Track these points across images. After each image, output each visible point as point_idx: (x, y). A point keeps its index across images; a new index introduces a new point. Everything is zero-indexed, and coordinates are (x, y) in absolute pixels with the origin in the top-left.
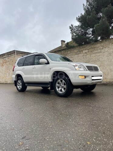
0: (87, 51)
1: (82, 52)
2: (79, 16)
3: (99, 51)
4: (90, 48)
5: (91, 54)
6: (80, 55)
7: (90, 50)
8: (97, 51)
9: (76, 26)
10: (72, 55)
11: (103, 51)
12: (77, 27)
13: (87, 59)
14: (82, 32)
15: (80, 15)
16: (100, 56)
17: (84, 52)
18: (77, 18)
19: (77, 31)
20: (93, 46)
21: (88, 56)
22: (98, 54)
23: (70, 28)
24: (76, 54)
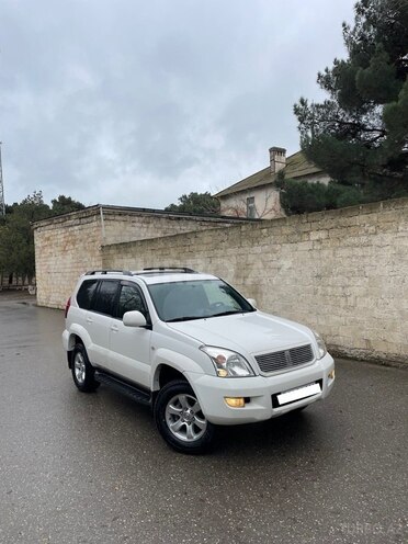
0: (322, 235)
1: (305, 237)
2: (326, 70)
3: (364, 239)
4: (333, 225)
5: (337, 248)
6: (303, 246)
7: (333, 233)
8: (356, 240)
9: (317, 106)
10: (275, 243)
11: (376, 240)
12: (322, 106)
13: (324, 264)
14: (341, 123)
15: (331, 66)
16: (367, 260)
17: (314, 236)
18: (320, 76)
19: (320, 121)
20: (342, 220)
21: (326, 253)
22: (358, 251)
23: (297, 111)
24: (288, 242)
